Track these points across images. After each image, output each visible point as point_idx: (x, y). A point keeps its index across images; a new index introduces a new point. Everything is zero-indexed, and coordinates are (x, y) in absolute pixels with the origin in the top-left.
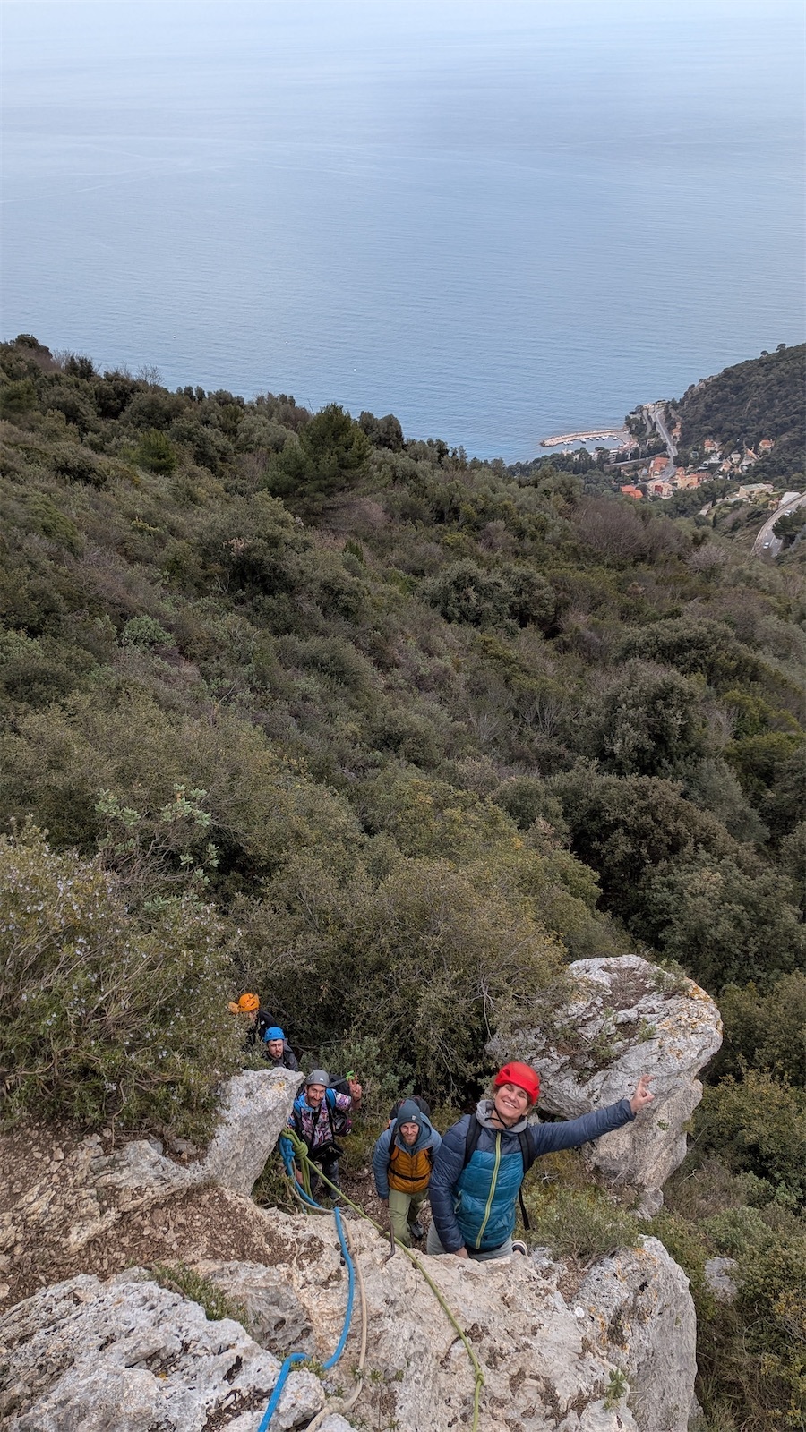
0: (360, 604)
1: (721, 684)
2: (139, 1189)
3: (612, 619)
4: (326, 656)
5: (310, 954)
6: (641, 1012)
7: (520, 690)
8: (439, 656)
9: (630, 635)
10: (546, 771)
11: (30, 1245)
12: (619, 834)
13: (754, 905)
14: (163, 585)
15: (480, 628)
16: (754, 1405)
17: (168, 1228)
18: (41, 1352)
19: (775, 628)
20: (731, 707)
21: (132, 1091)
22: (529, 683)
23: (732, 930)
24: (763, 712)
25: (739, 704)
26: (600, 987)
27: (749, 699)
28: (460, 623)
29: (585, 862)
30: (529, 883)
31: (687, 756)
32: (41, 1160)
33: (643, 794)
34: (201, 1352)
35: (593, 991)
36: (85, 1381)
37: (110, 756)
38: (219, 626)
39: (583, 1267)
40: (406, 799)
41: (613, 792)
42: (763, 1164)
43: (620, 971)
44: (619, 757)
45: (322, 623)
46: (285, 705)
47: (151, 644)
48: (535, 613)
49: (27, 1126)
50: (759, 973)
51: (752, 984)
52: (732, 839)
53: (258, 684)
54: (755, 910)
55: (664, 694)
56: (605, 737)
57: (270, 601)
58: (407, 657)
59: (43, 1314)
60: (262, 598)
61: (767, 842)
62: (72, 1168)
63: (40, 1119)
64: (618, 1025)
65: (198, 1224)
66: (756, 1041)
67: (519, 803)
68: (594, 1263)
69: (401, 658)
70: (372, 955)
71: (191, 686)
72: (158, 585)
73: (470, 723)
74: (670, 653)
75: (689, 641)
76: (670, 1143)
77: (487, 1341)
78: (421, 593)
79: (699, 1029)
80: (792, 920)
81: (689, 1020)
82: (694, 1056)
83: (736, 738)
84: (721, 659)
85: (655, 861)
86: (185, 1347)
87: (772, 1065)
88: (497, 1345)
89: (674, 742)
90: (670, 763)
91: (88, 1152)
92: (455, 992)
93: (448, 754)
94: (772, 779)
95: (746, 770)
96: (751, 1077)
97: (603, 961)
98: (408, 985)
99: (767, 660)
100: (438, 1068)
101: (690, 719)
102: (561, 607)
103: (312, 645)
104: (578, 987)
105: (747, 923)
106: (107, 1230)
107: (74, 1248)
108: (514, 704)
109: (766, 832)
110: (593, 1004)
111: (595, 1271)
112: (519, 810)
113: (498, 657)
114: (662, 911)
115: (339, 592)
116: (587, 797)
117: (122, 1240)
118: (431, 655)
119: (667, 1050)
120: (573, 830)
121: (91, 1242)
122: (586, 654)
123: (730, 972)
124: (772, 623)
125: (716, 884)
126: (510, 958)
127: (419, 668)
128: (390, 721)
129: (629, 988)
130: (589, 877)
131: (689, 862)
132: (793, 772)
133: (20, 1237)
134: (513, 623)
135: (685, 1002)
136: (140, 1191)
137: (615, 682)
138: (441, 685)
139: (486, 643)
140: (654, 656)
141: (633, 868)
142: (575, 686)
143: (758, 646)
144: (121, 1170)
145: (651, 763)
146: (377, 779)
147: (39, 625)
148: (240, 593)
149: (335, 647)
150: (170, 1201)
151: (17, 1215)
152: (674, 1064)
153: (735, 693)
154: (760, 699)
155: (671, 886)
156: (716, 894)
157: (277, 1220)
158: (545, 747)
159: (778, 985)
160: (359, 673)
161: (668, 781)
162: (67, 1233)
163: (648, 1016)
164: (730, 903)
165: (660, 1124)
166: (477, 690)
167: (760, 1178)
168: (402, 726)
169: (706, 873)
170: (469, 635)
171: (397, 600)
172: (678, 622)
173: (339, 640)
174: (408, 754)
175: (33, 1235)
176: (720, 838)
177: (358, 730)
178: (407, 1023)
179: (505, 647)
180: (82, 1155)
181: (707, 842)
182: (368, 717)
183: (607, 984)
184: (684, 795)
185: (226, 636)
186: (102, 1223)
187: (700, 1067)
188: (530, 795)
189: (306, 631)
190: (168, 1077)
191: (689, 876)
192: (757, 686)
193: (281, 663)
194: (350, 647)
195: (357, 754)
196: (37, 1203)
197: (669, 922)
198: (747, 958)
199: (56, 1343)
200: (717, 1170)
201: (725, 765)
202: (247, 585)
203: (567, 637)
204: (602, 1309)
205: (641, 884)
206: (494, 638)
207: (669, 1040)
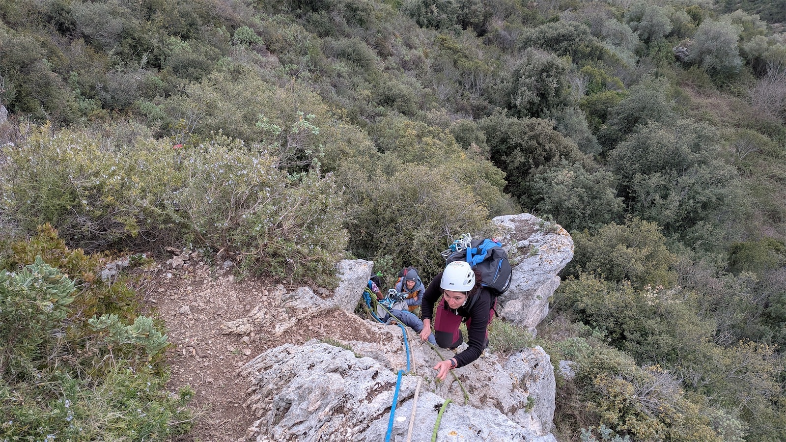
0: (368, 17)
1: (580, 62)
2: (305, 309)
3: (517, 23)
4: (350, 50)
5: (355, 214)
6: (531, 242)
7: (463, 68)
8: (416, 48)
9: (529, 33)
10: (476, 117)
11: (258, 332)
12: (517, 152)
13: (591, 189)
14: (254, 7)
15: (439, 30)
16: (581, 425)
17: (321, 326)
18: (278, 372)
19: (614, 27)
20: (585, 76)
21: (298, 264)
22: (468, 64)
23: (577, 202)
24: (604, 79)
25: (590, 74)
26: (509, 230)
27: (596, 71)
28: (427, 27)
29: (498, 167)
30: (468, 178)
31: (558, 106)
32: (258, 295)
33: (532, 128)
34: (358, 369)
35: (505, 231)
36: (308, 379)
37: (238, 108)
38: (288, 32)
39: (506, 356)
40: (401, 132)
41: (515, 128)
42: (587, 318)
43: (520, 221)
44: (519, 107)
45: (347, 29)
46: (328, 80)
47: (250, 43)
48: (472, 20)
49: (248, 280)
50: (590, 225)
51: (586, 230)
52: (581, 153)
53: (312, 67)
54: (591, 191)
55: (547, 69)
56: (512, 96)
57: (316, 16)
58: (397, 50)
59: (274, 358)
60: (311, 14)
61: (600, 154)
62: (273, 299)
63: (254, 277)
64: (518, 249)
65: (334, 325)
66: (587, 259)
67: (462, 135)
68: (512, 355)
69: (393, 50)
70: (388, 214)
71: (275, 69)
72: (251, 7)
73: (434, 88)
74: (551, 44)
75: (563, 36)
76: (542, 306)
77: (468, 382)
78: (404, 9)
79: (562, 250)
80: (612, 196)
81: (557, 245)
82: (558, 263)
83: (587, 95)
84: (582, 47)
85: (537, 166)
86: (350, 367)
87: (595, 271)
88: (473, 384)
89: (551, 98)
90: (548, 110)
91: (280, 291)
92: (433, 233)
93: (421, 108)
94: (606, 118)
95: (591, 114)
96: (583, 277)
97: (511, 217)
98: (407, 229)
99: (608, 47)
100: (424, 270)
101: (561, 84)
102: (488, 16)
103: (341, 43)
104: (497, 229)
105: (586, 199)
106: (292, 327)
107: (278, 334)
108: (459, 77)
109: (600, 148)
110: (506, 238)
111: (512, 358)
112: (462, 138)
113: (450, 49)
114: (539, 193)
115: (356, 9)
116: (500, 131)
117: (300, 331)
118: (411, 48)
119: (544, 260)
120: (491, 150)
121: (286, 332)
122: (501, 46)
123: (574, 225)
124: (612, 24)
125: (570, 178)
126: (461, 216)
127: (404, 56)
128: (388, 88)
129: (524, 230)
130: (500, 175)
131: (556, 166)
132: (618, 114)
133: (252, 329)
134: (459, 27)
135: (555, 236)
136: (306, 310)
137: (518, 62)
138: (417, 66)
139: (443, 40)
140: (542, 46)
141: (524, 170)
142: (495, 65)
143: (604, 38)
144: (296, 300)
145: (537, 110)
146: (382, 122)
147: (187, 33)
148: (299, 11)
149: (355, 44)
150: (320, 315)
151: (250, 319)
152: (548, 267)
153: (588, 68)
154: (602, 71)
155: (545, 180)
156: (570, 183)
157: (371, 324)
158: (476, 103)
159: (601, 230)
160: (369, 60)
161: (547, 120)
162: (274, 327)
163: (534, 244)
164: (577, 188)
165: (537, 297)
166: (438, 69)
167: (585, 325)
168: (396, 91)
169: (565, 172)
170: (433, 35)
171: (390, 14)
172: (557, 25)
173: (357, 39)
174: (398, 108)
175: (259, 328)
176: (574, 152)
177: (370, 94)
178: (407, 248)
179: (454, 42)
180: (277, 293)
181: (566, 155)
182: (375, 86)
183: (513, 228)
184: (555, 129)
185: (292, 38)
186: (290, 324)
187: (561, 269)
188: (468, 130)
189: (338, 34)
190: (315, 257)
191: (555, 174)
192: (601, 63)
193: (324, 55)
194: (364, 44)
195: (370, 108)
196: (258, 314)
197: (543, 199)
198: (584, 217)
199: (285, 368)
200: (564, 321)
201: (579, 111)
202: (302, 6)
203: (490, 35)
204: (516, 375)
205: (528, 179)
206: (448, 37)
207: (545, 255)
